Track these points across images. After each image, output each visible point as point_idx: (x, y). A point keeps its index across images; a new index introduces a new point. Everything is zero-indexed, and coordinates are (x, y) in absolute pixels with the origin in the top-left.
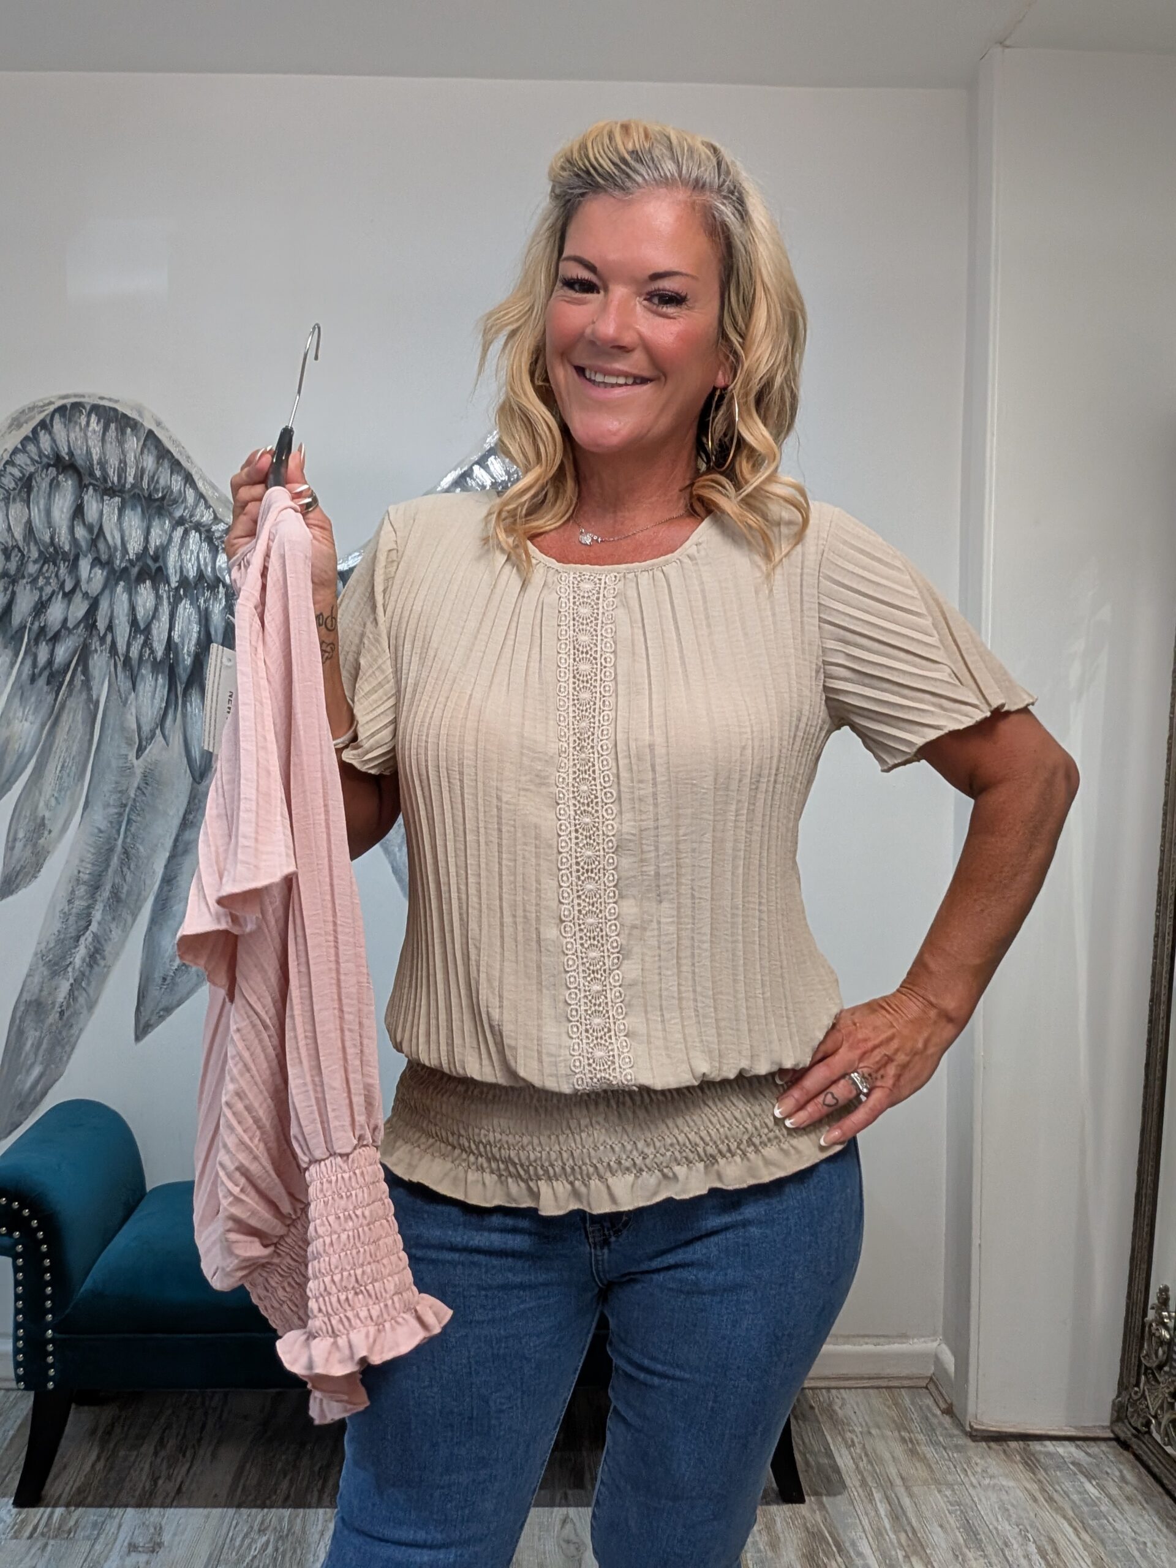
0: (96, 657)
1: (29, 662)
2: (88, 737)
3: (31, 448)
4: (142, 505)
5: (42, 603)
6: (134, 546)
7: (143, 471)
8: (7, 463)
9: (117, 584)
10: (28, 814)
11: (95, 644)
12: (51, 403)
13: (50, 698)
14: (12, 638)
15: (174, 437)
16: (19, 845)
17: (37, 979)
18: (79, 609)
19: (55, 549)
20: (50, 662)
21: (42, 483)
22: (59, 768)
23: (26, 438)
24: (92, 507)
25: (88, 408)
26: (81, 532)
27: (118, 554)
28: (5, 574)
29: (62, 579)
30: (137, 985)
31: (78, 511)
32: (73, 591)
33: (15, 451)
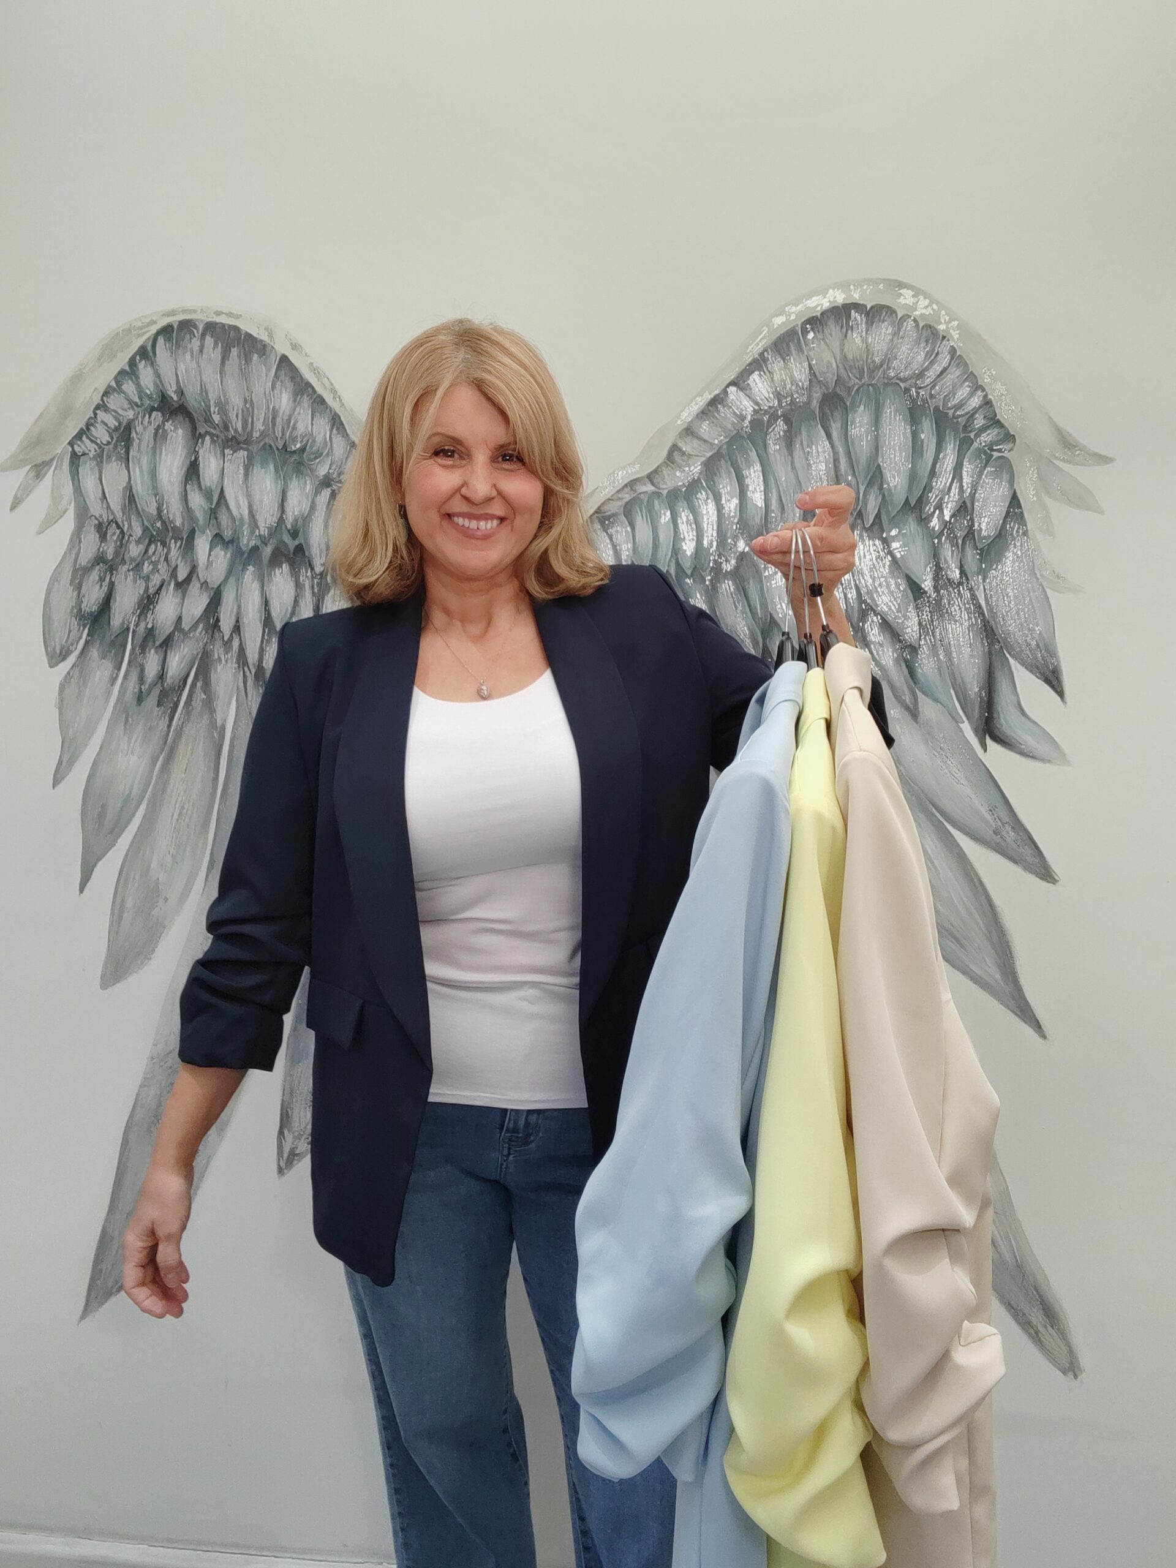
0: (219, 668)
1: (134, 677)
2: (212, 775)
3: (129, 387)
4: (275, 459)
5: (149, 596)
6: (267, 518)
7: (275, 413)
8: (98, 407)
9: (244, 569)
10: (137, 877)
11: (218, 651)
12: (153, 322)
13: (163, 724)
14: (112, 644)
15: (315, 365)
16: (127, 916)
17: (152, 1091)
18: (196, 604)
19: (163, 523)
20: (161, 676)
21: (144, 434)
22: (176, 816)
23: (122, 373)
24: (210, 465)
25: (201, 327)
26: (197, 501)
27: (246, 530)
28: (100, 559)
29: (173, 566)
30: (279, 1102)
31: (193, 471)
32: (188, 579)
33: (106, 393)
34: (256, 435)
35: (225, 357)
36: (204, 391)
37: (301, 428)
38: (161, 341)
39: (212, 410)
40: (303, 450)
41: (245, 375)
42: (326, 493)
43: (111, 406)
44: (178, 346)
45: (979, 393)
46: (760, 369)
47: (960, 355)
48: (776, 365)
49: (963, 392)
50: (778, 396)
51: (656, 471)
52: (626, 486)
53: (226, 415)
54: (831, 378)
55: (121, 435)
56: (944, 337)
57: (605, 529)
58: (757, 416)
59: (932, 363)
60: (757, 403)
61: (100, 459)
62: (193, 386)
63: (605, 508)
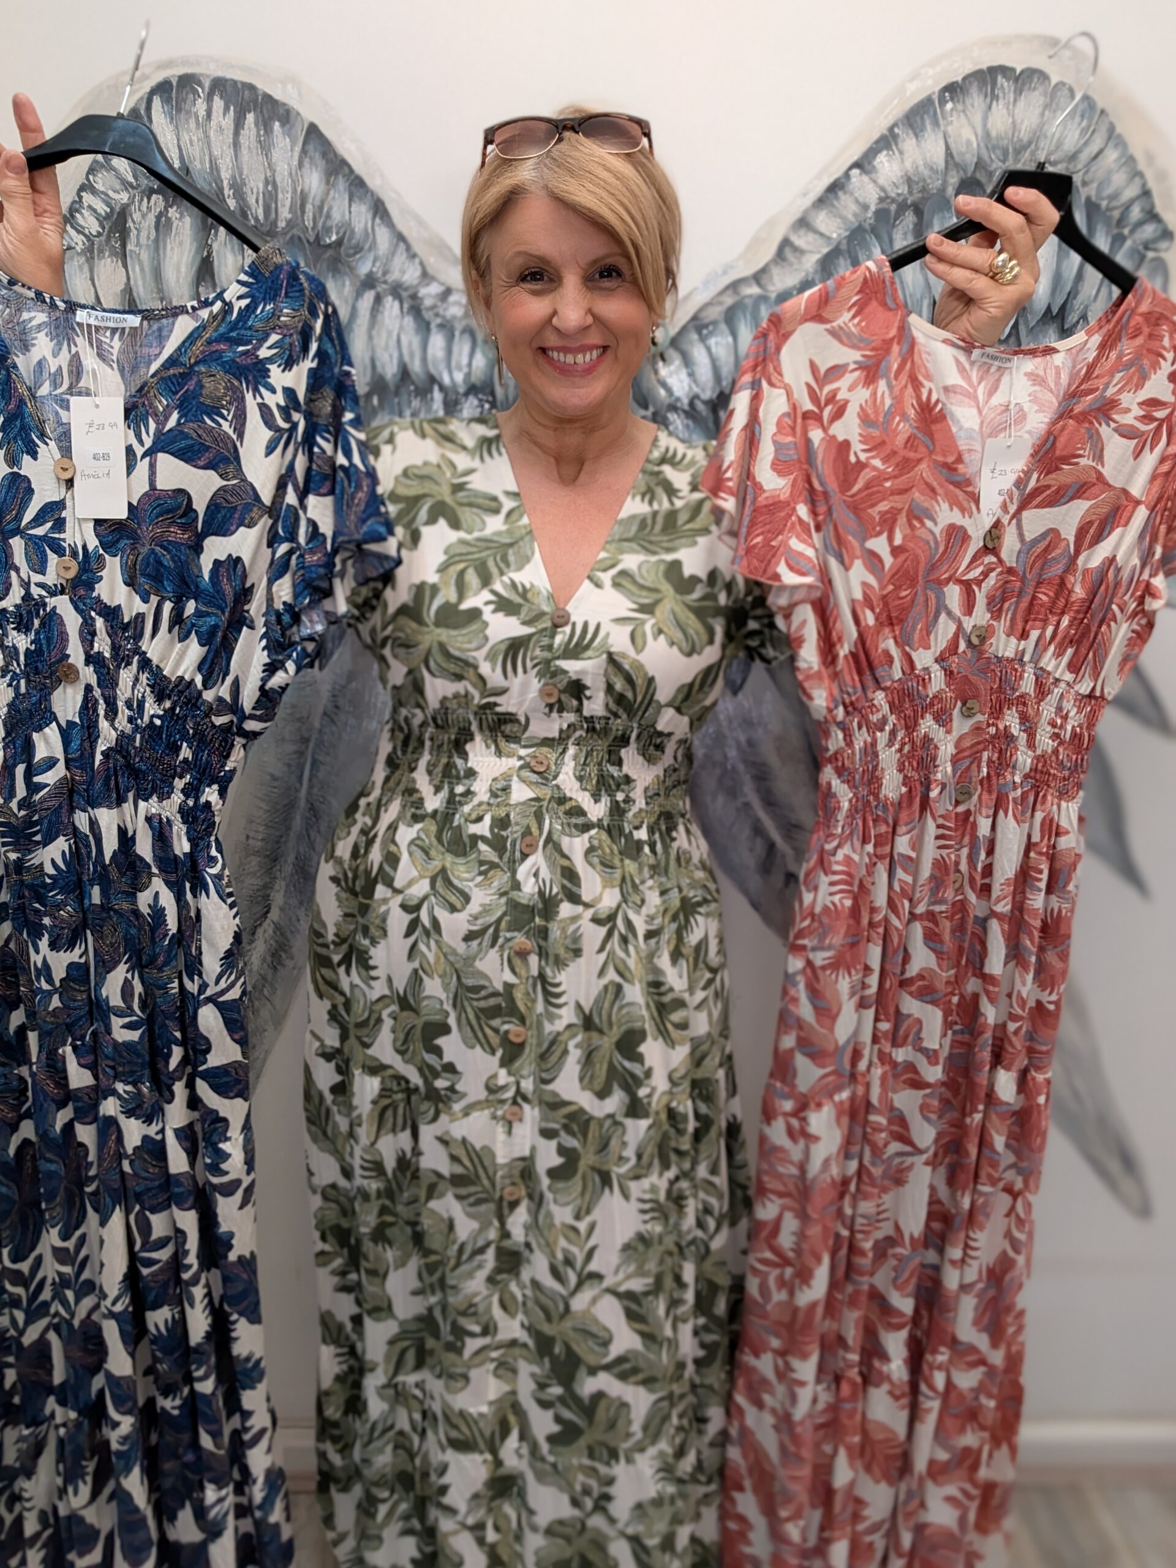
4: (305, 255)
7: (304, 197)
12: (145, 77)
21: (143, 222)
24: (227, 262)
25: (207, 84)
31: (206, 269)
34: (282, 224)
35: (239, 124)
36: (214, 168)
37: (337, 216)
38: (157, 102)
39: (226, 192)
40: (339, 243)
41: (265, 147)
42: (369, 297)
43: (99, 187)
44: (179, 110)
45: (1137, 180)
46: (888, 147)
47: (1119, 136)
48: (908, 143)
49: (1119, 178)
50: (909, 181)
51: (764, 270)
52: (727, 288)
53: (244, 200)
54: (971, 160)
55: (115, 223)
56: (1102, 112)
57: (703, 339)
58: (883, 205)
59: (1086, 144)
60: (883, 189)
61: (90, 253)
62: (202, 162)
63: (703, 314)
